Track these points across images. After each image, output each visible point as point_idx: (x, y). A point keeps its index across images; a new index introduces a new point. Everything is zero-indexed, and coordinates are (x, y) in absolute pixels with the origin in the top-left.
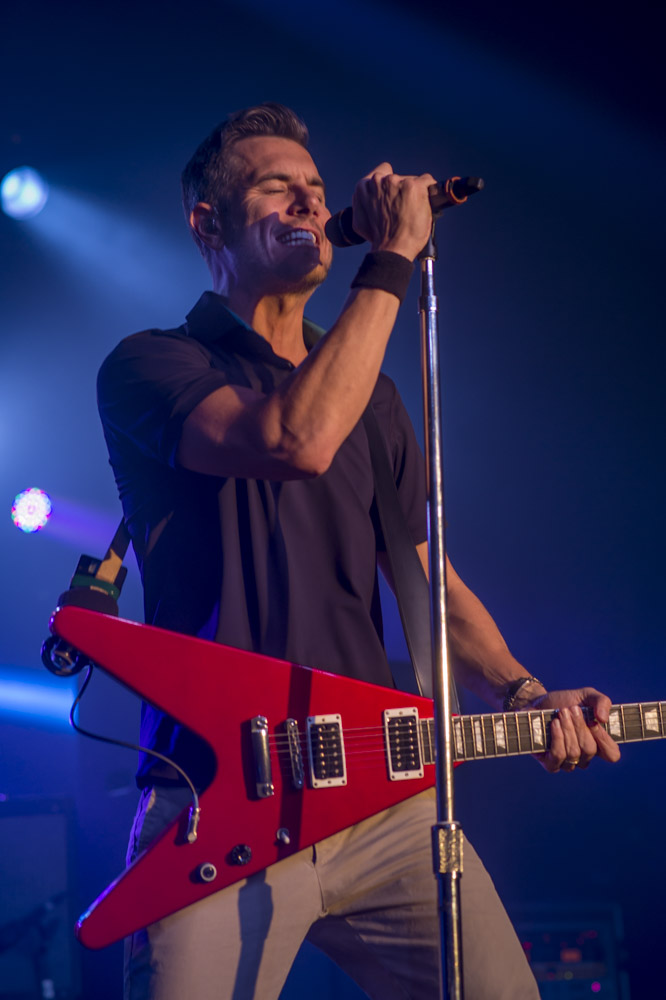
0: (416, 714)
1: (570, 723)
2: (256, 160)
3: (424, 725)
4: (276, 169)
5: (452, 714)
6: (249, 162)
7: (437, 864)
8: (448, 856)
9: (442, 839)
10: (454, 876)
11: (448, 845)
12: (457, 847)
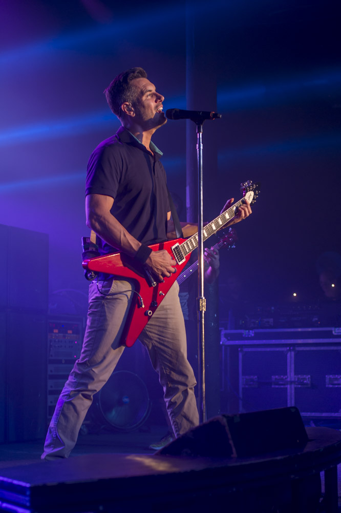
4: (148, 89)
7: (199, 308)
8: (202, 306)
9: (201, 302)
10: (203, 312)
11: (202, 303)
12: (204, 304)
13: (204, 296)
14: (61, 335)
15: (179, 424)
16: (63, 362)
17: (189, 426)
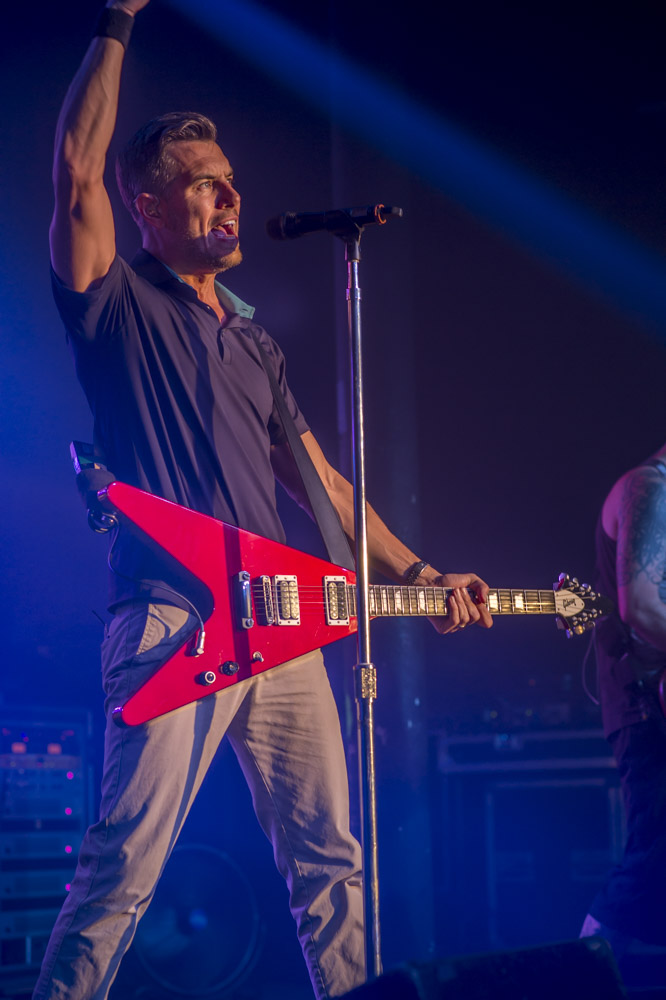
0: (345, 581)
1: (461, 599)
2: (189, 163)
3: (351, 588)
4: (206, 172)
5: (370, 582)
6: (184, 164)
7: (359, 692)
8: (368, 686)
9: (364, 676)
10: (371, 700)
11: (367, 679)
12: (373, 680)
13: (371, 662)
14: (33, 757)
15: (327, 972)
16: (38, 825)
17: (352, 978)
